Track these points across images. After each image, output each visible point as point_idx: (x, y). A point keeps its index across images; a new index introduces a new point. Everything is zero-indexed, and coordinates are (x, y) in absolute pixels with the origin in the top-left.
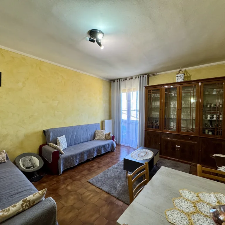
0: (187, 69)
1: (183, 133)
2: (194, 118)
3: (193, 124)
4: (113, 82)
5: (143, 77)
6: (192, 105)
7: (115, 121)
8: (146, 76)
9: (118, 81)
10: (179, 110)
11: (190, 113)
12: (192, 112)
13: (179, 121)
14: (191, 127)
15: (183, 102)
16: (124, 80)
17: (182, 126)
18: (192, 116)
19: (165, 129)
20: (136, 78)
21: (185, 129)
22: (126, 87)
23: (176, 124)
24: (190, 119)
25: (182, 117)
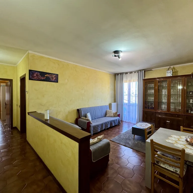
0: (175, 66)
1: (172, 112)
2: (180, 102)
3: (180, 106)
4: (117, 75)
5: (141, 72)
6: (179, 93)
7: (119, 104)
8: (143, 71)
9: (121, 75)
10: (169, 96)
11: (177, 98)
12: (178, 98)
13: (169, 104)
14: (178, 108)
15: (172, 91)
16: (125, 74)
17: (171, 107)
18: (179, 100)
19: (158, 109)
20: (135, 73)
21: (173, 109)
22: (127, 79)
23: (166, 106)
24: (177, 103)
25: (171, 101)
